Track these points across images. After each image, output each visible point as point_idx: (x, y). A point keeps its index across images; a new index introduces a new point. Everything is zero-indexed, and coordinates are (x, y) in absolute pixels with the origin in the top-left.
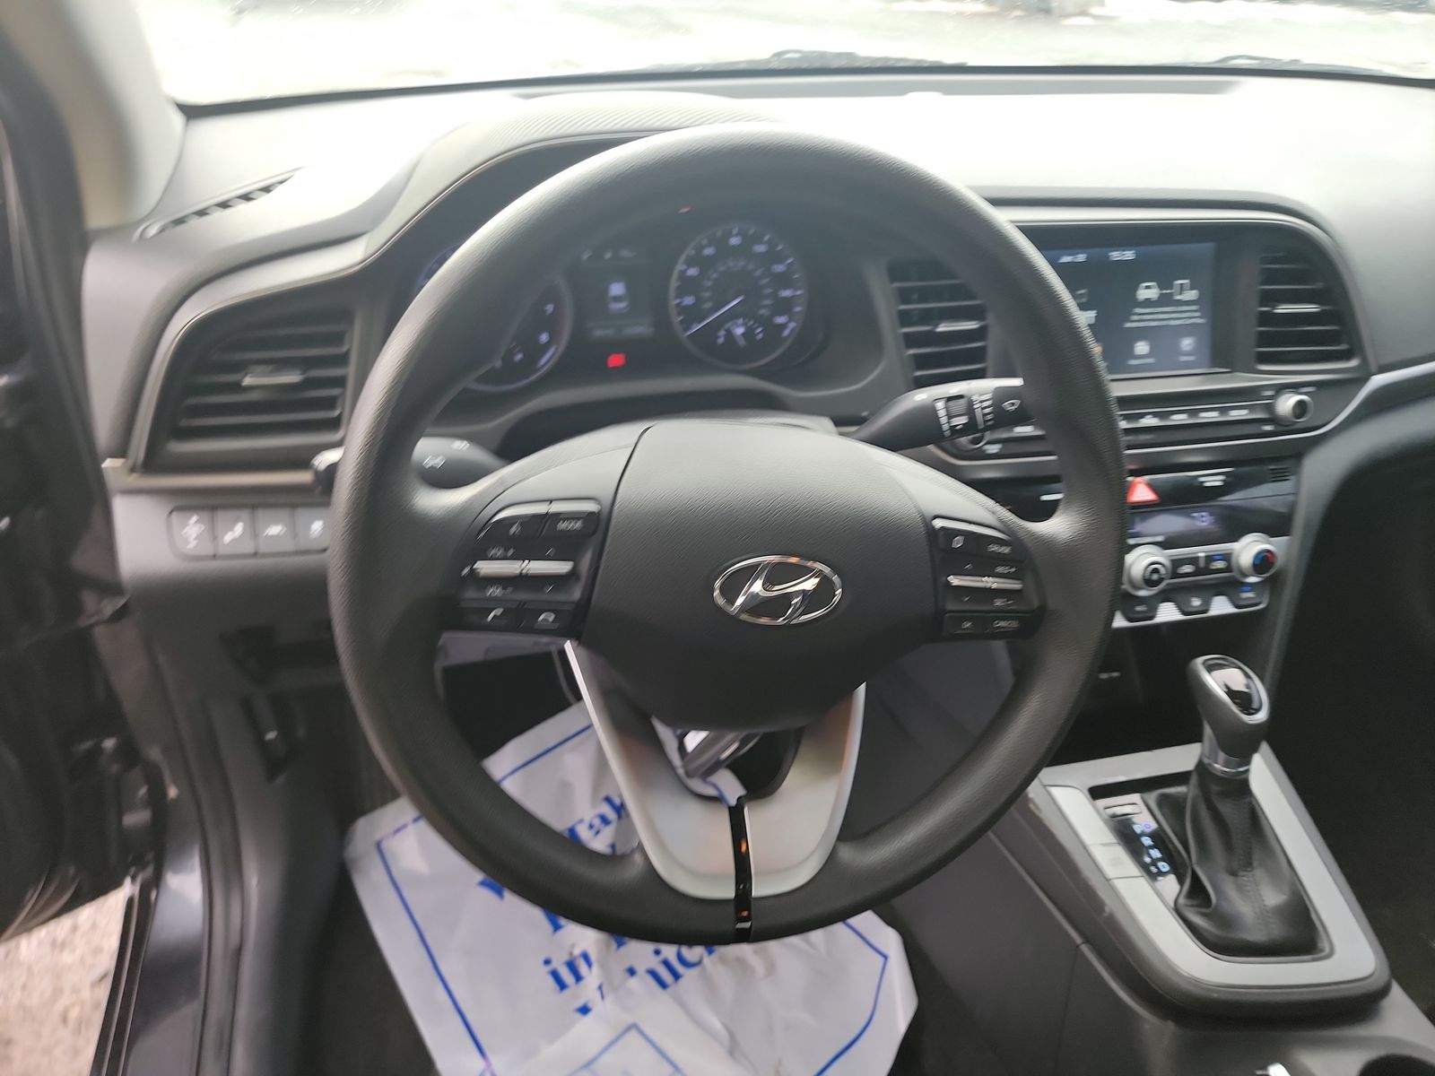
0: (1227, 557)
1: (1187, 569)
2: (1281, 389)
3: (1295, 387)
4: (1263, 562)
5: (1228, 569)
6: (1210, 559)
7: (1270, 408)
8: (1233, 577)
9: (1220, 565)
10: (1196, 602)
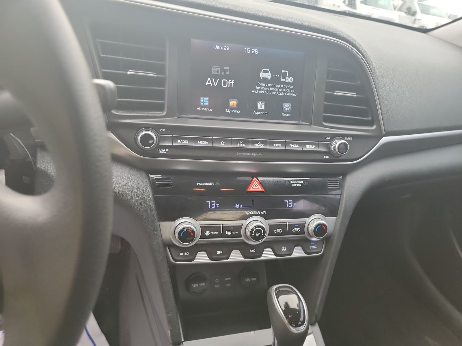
0: (302, 226)
1: (279, 231)
2: (334, 136)
3: (343, 136)
4: (320, 230)
5: (302, 232)
6: (292, 226)
7: (328, 146)
8: (305, 237)
9: (297, 230)
10: (284, 249)
